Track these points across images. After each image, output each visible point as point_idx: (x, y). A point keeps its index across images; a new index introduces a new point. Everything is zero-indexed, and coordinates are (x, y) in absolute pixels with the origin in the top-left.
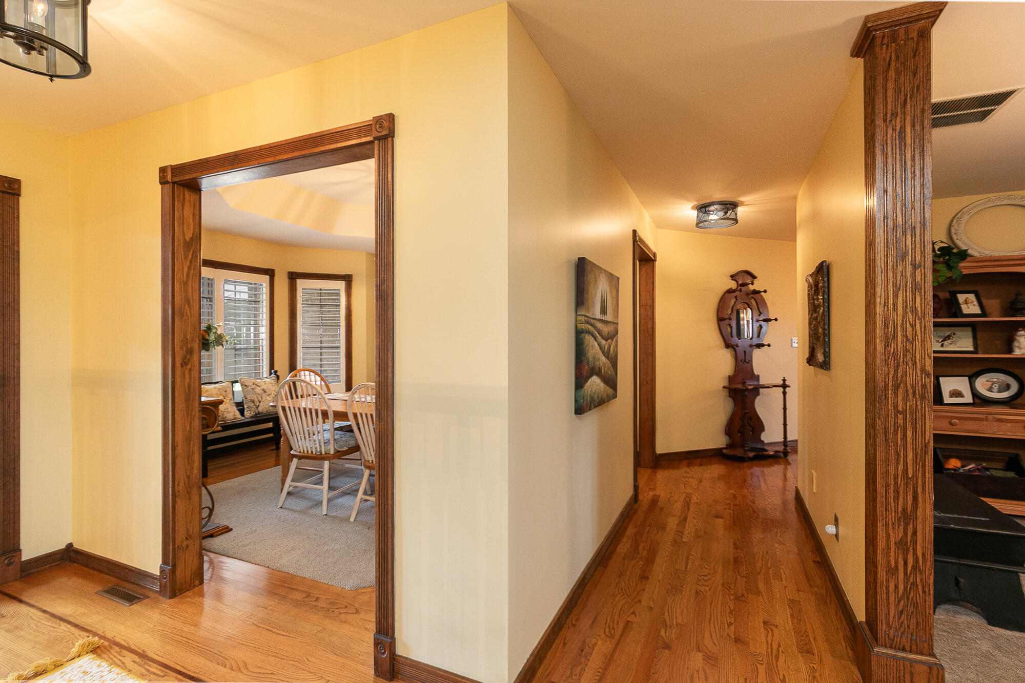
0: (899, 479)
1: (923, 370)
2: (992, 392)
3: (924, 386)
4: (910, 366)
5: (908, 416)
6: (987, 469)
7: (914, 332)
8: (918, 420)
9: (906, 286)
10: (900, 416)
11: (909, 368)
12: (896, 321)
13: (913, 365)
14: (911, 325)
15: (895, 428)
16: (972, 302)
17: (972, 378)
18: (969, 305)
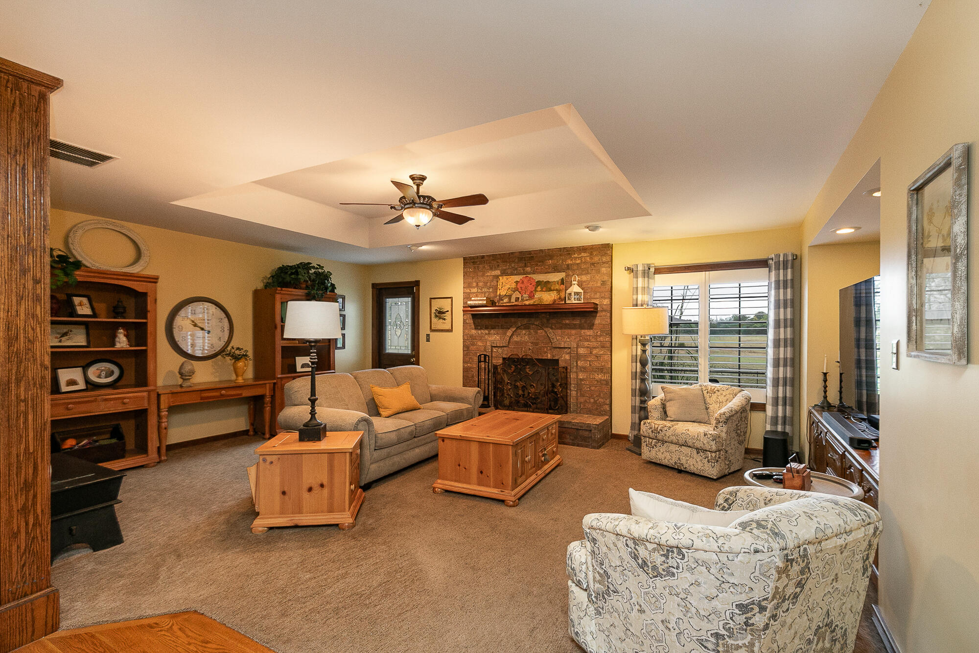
0: (22, 457)
1: (42, 365)
2: (100, 378)
3: (43, 378)
4: (32, 362)
5: (30, 403)
6: (97, 441)
7: (35, 334)
8: (38, 405)
9: (28, 296)
10: (22, 404)
11: (31, 363)
12: (19, 325)
13: (34, 360)
14: (33, 329)
15: (17, 415)
16: (86, 304)
17: (85, 368)
18: (83, 307)
